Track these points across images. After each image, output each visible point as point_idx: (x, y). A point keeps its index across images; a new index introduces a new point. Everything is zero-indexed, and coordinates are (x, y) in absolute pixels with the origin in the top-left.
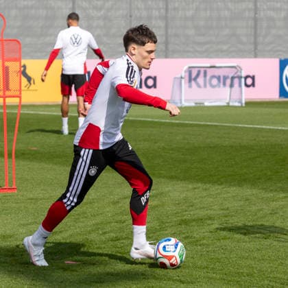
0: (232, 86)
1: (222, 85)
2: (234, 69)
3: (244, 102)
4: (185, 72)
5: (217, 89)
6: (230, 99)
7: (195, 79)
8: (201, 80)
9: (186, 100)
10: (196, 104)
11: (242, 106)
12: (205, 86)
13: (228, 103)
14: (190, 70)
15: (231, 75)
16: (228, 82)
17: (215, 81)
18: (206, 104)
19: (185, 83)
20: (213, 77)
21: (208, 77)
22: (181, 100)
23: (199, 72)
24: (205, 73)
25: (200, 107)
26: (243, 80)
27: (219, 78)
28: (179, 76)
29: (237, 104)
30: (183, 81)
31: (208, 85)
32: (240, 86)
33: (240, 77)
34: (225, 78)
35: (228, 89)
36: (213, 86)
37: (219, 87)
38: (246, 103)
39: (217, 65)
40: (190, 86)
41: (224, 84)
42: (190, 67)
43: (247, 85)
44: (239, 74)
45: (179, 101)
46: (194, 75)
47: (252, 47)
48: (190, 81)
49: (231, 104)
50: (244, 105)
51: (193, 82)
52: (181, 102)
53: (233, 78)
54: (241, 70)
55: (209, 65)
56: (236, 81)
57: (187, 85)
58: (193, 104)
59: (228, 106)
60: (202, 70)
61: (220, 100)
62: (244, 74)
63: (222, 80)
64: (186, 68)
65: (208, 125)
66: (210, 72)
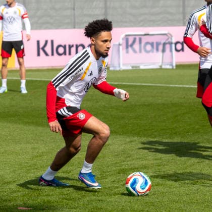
0: (164, 51)
1: (155, 50)
2: (165, 36)
3: (174, 65)
4: (123, 39)
5: (151, 53)
6: (162, 62)
7: (132, 46)
8: (136, 46)
9: (124, 65)
10: (132, 67)
11: (173, 69)
12: (140, 51)
13: (161, 66)
14: (127, 38)
15: (163, 42)
16: (161, 47)
17: (149, 47)
18: (142, 67)
19: (123, 49)
20: (147, 43)
21: (143, 44)
22: (119, 65)
23: (135, 39)
24: (140, 40)
25: (136, 70)
26: (173, 46)
27: (152, 44)
28: (117, 43)
29: (168, 67)
30: (121, 47)
31: (143, 51)
32: (171, 51)
33: (171, 43)
34: (158, 44)
35: (160, 54)
36: (147, 52)
37: (153, 52)
38: (177, 66)
39: (151, 33)
40: (127, 52)
41: (157, 50)
42: (127, 35)
43: (177, 50)
44: (170, 40)
45: (118, 66)
46: (130, 42)
47: (181, 16)
48: (127, 47)
49: (163, 67)
50: (174, 68)
51: (130, 49)
52: (119, 67)
53: (164, 44)
54: (172, 36)
55: (143, 33)
56: (168, 46)
57: (125, 51)
58: (130, 68)
59: (161, 69)
60: (138, 38)
61: (154, 64)
62: (174, 41)
63: (155, 46)
64: (123, 36)
65: (143, 86)
66: (145, 40)
